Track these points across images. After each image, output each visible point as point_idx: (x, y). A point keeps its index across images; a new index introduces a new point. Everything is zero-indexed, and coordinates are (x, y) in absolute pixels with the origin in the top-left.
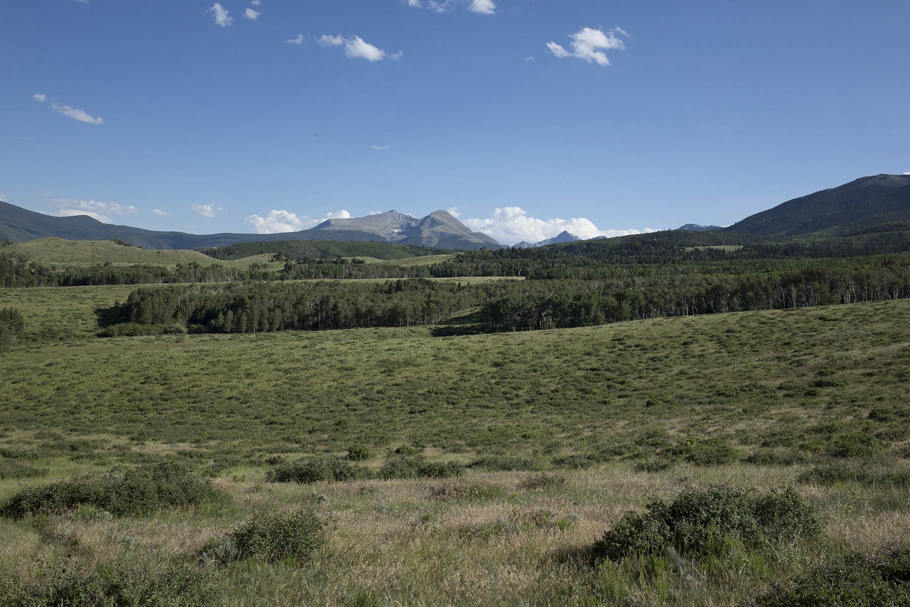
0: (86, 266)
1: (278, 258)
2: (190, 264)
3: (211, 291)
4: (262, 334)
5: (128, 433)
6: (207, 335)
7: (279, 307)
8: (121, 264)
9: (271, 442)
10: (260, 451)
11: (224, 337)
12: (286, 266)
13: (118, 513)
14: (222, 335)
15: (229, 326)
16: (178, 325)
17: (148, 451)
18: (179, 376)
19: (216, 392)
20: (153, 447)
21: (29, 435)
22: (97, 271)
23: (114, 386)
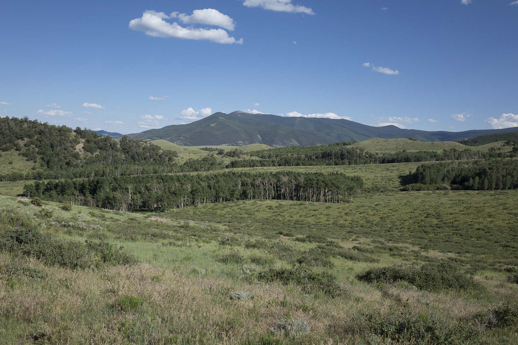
0: (393, 152)
1: (508, 143)
2: (451, 150)
3: (465, 165)
4: (498, 191)
5: (419, 245)
6: (463, 191)
7: (509, 174)
8: (411, 151)
9: (507, 258)
10: (500, 263)
11: (473, 193)
12: (513, 148)
13: (420, 287)
14: (472, 191)
15: (476, 185)
16: (445, 185)
17: (431, 256)
18: (446, 214)
19: (470, 225)
20: (432, 253)
21: (368, 240)
22: (399, 155)
23: (410, 218)
